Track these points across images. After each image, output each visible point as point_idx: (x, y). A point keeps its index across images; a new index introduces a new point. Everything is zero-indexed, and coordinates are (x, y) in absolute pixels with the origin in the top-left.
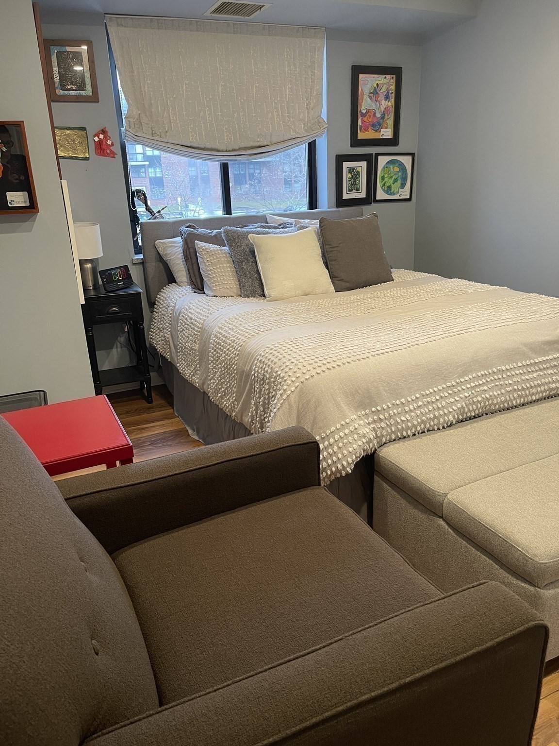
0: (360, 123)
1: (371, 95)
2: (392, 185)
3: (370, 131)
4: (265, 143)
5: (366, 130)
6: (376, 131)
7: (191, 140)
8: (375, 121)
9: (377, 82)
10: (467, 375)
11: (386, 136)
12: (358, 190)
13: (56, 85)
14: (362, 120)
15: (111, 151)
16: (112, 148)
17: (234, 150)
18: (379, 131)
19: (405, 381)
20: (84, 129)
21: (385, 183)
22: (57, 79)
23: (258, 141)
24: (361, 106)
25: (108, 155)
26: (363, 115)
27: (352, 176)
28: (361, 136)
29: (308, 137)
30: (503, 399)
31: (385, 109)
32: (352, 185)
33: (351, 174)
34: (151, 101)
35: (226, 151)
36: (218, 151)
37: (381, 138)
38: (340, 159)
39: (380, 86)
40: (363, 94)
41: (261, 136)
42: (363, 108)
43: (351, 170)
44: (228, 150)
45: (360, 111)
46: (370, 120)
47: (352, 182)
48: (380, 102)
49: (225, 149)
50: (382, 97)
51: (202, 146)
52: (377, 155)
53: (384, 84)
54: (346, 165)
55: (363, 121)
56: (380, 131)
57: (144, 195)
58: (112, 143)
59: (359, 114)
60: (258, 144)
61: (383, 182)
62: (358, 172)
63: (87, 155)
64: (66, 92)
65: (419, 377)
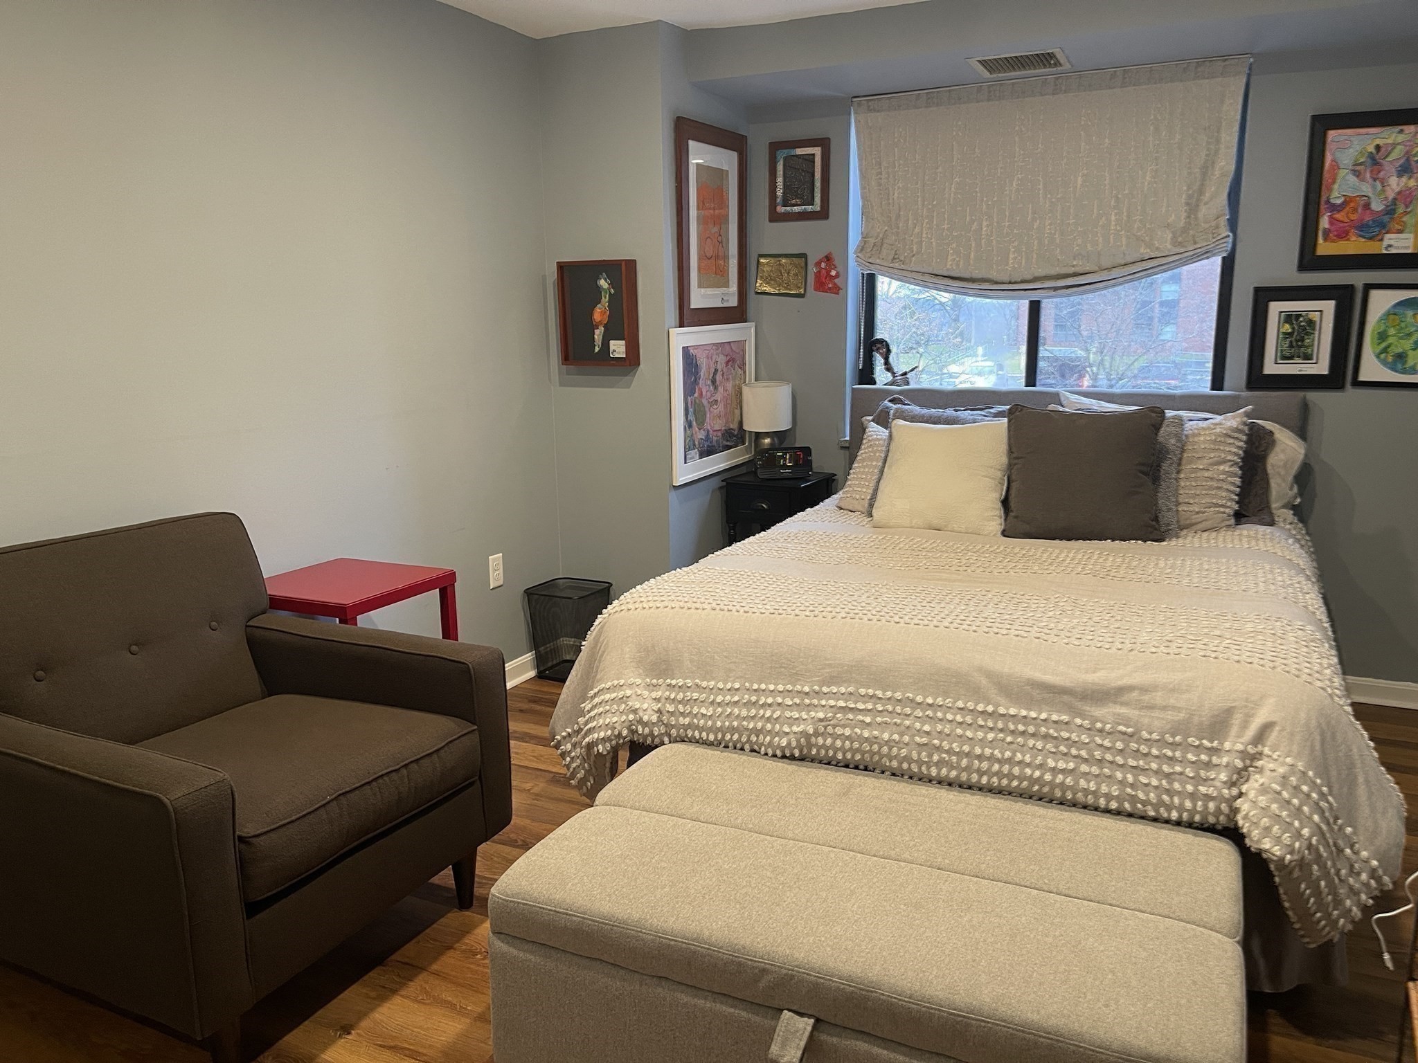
0: (1324, 223)
1: (1358, 168)
2: (1411, 353)
3: (1354, 238)
4: (1087, 269)
5: (1343, 235)
6: (1371, 239)
7: (950, 267)
8: (1367, 218)
9: (1378, 142)
10: (838, 684)
11: (1398, 248)
12: (1307, 357)
13: (778, 200)
14: (1330, 217)
15: (835, 284)
16: (836, 281)
17: (1023, 282)
18: (1380, 237)
19: (726, 657)
20: (803, 256)
21: (1389, 346)
22: (780, 193)
23: (1073, 266)
24: (1330, 190)
25: (829, 290)
26: (1334, 208)
27: (1293, 328)
28: (1325, 248)
29: (1180, 256)
30: (904, 752)
31: (1399, 193)
32: (1291, 346)
33: (1291, 324)
34: (900, 210)
35: (1010, 283)
36: (997, 283)
37: (1385, 252)
38: (1263, 296)
39: (1383, 150)
40: (1336, 166)
41: (1080, 257)
42: (1335, 194)
43: (1290, 318)
44: (1013, 281)
45: (1328, 202)
46: (1354, 217)
47: (1291, 342)
48: (1382, 181)
49: (1006, 279)
50: (1389, 169)
51: (967, 275)
52: (1369, 287)
53: (1394, 145)
54: (1276, 308)
55: (1332, 221)
56: (1382, 240)
57: (887, 346)
58: (837, 273)
59: (1323, 206)
60: (1072, 270)
61: (1383, 345)
62: (1311, 323)
63: (802, 291)
64: (788, 209)
65: (751, 659)
